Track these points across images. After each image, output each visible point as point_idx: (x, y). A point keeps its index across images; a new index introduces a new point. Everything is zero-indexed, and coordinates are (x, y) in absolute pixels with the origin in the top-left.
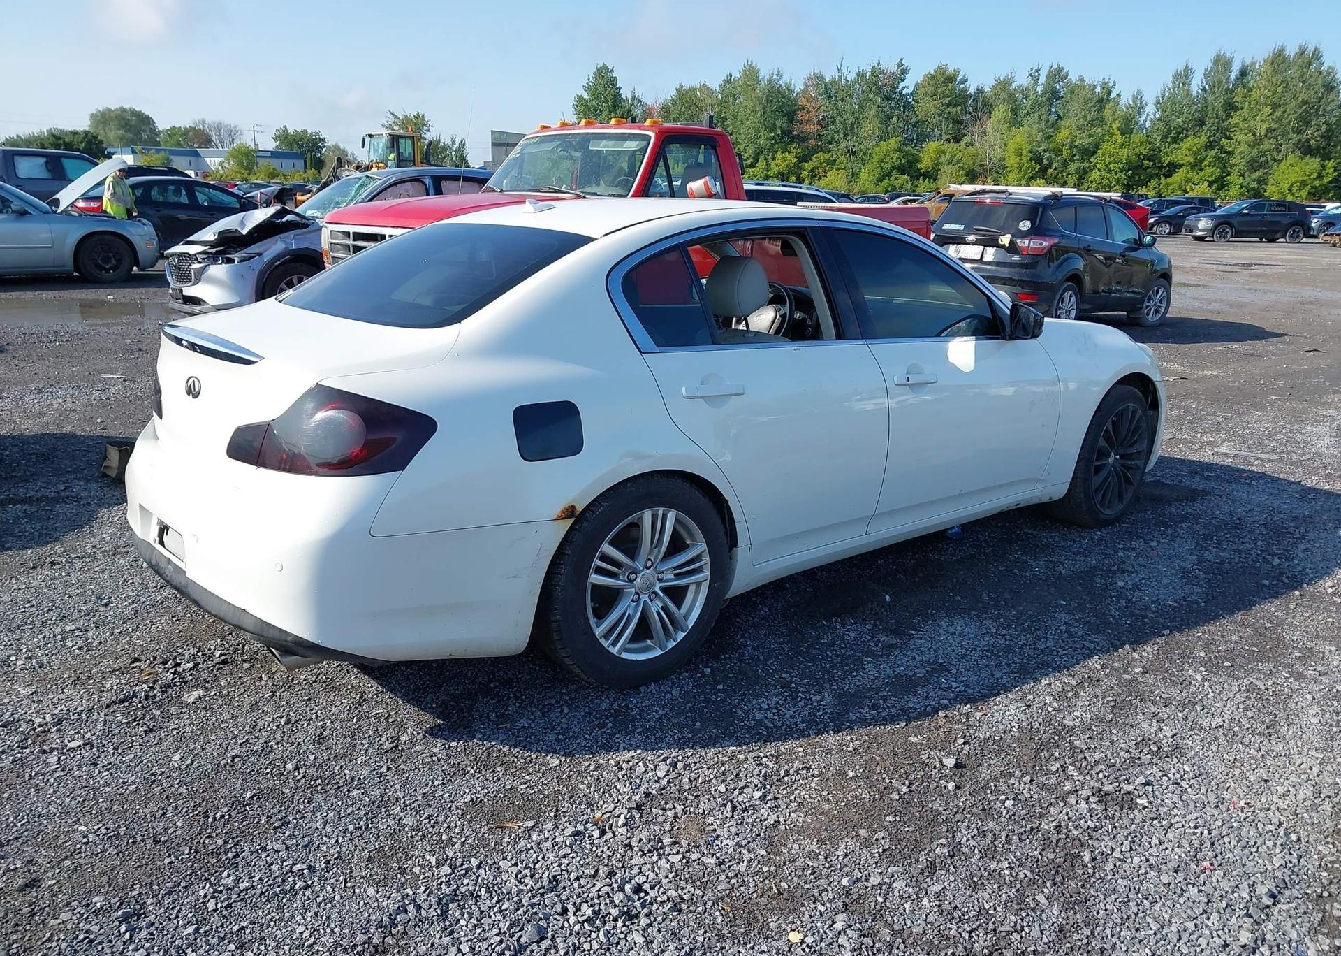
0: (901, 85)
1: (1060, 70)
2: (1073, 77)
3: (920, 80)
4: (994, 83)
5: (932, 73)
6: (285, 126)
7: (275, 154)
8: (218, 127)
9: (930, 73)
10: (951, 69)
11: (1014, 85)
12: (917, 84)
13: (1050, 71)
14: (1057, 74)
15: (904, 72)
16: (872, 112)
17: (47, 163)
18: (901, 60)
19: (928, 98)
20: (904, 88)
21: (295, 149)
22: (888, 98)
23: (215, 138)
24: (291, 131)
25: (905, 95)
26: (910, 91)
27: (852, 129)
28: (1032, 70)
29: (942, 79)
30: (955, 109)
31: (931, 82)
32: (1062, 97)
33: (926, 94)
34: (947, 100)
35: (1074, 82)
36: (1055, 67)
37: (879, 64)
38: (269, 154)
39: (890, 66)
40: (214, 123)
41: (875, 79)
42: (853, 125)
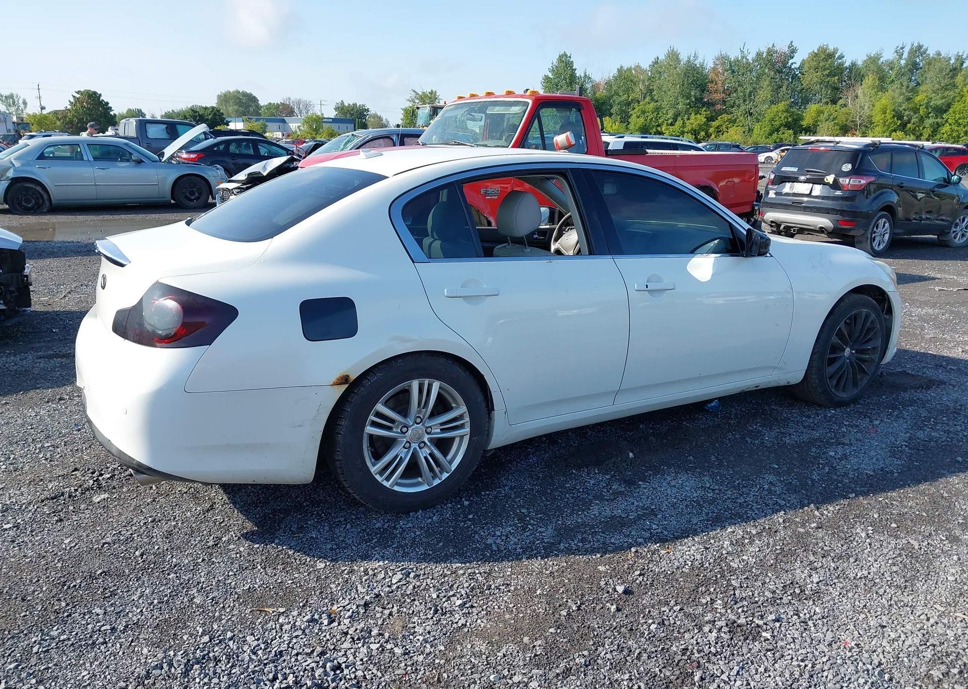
0: (791, 61)
1: (920, 47)
2: (931, 52)
3: (806, 56)
4: (865, 58)
5: (816, 51)
6: (342, 101)
7: (334, 120)
8: (299, 103)
9: (813, 52)
10: (831, 48)
11: (882, 60)
12: (803, 60)
13: (912, 49)
14: (918, 50)
15: (793, 51)
16: (767, 83)
17: (167, 128)
18: (792, 42)
19: (812, 71)
20: (792, 64)
21: (348, 116)
22: (780, 72)
23: (296, 110)
24: (346, 104)
25: (793, 69)
26: (797, 66)
27: (750, 95)
28: (897, 47)
29: (824, 56)
30: (833, 79)
31: (815, 59)
32: (921, 68)
33: (810, 68)
34: (827, 72)
35: (931, 55)
36: (916, 45)
37: (773, 46)
38: (331, 120)
39: (782, 47)
40: (296, 99)
41: (769, 58)
42: (750, 92)
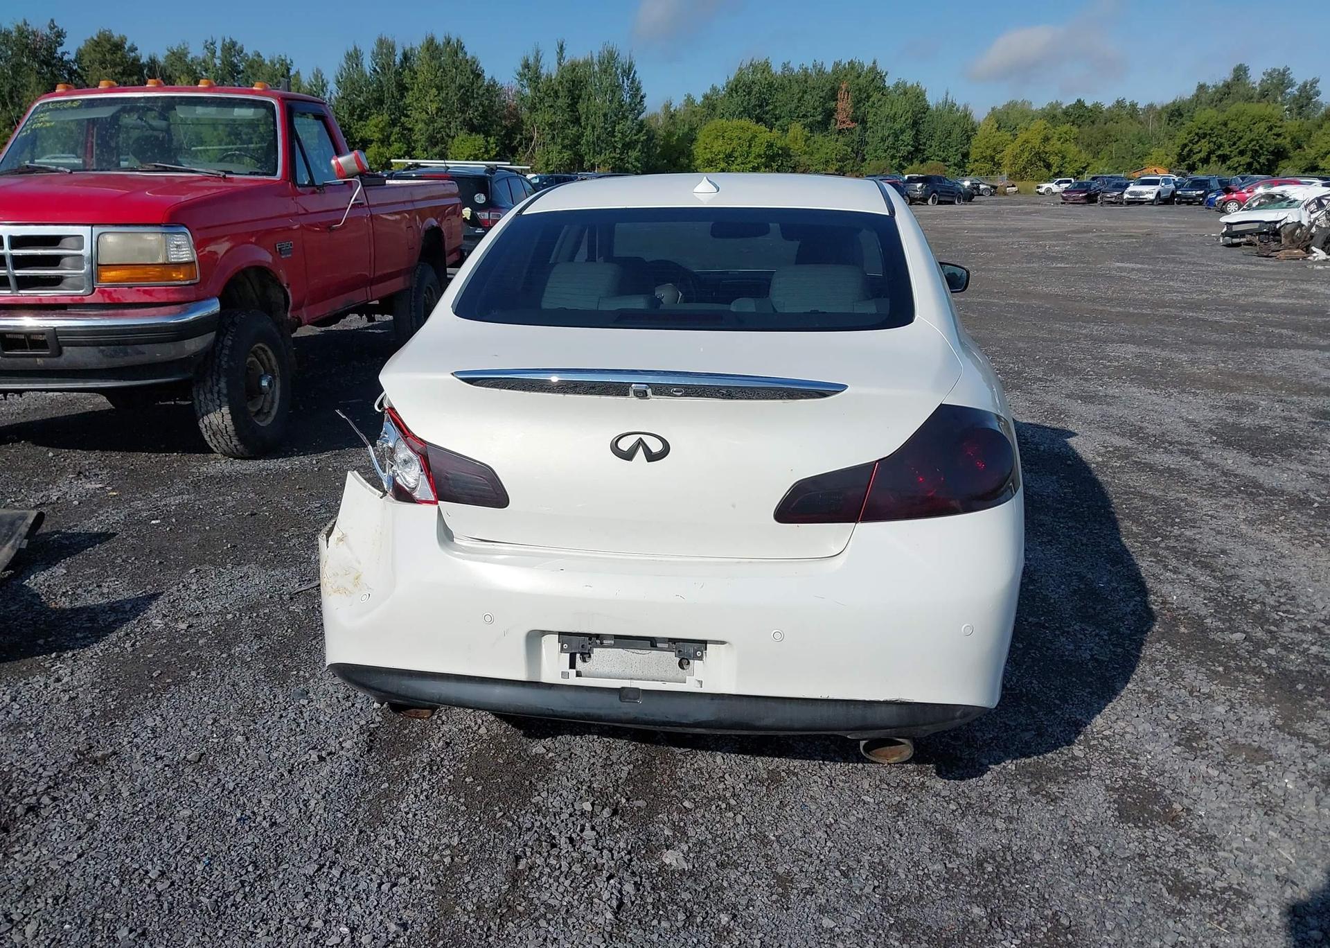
0: (60, 50)
1: (234, 44)
2: (249, 51)
3: (82, 45)
4: (167, 53)
5: (95, 38)
9: (92, 39)
10: (116, 36)
11: (190, 57)
12: (79, 50)
13: (224, 45)
14: (231, 48)
15: (60, 35)
16: (33, 79)
18: (52, 21)
19: (97, 65)
20: (63, 54)
22: (48, 64)
25: (68, 62)
26: (72, 56)
27: (12, 98)
28: (206, 42)
29: (109, 46)
30: (130, 79)
31: (97, 49)
32: (243, 71)
33: (92, 62)
34: (119, 69)
35: (251, 57)
36: (228, 40)
37: (25, 24)
39: (40, 25)
41: (24, 40)
42: (11, 92)
